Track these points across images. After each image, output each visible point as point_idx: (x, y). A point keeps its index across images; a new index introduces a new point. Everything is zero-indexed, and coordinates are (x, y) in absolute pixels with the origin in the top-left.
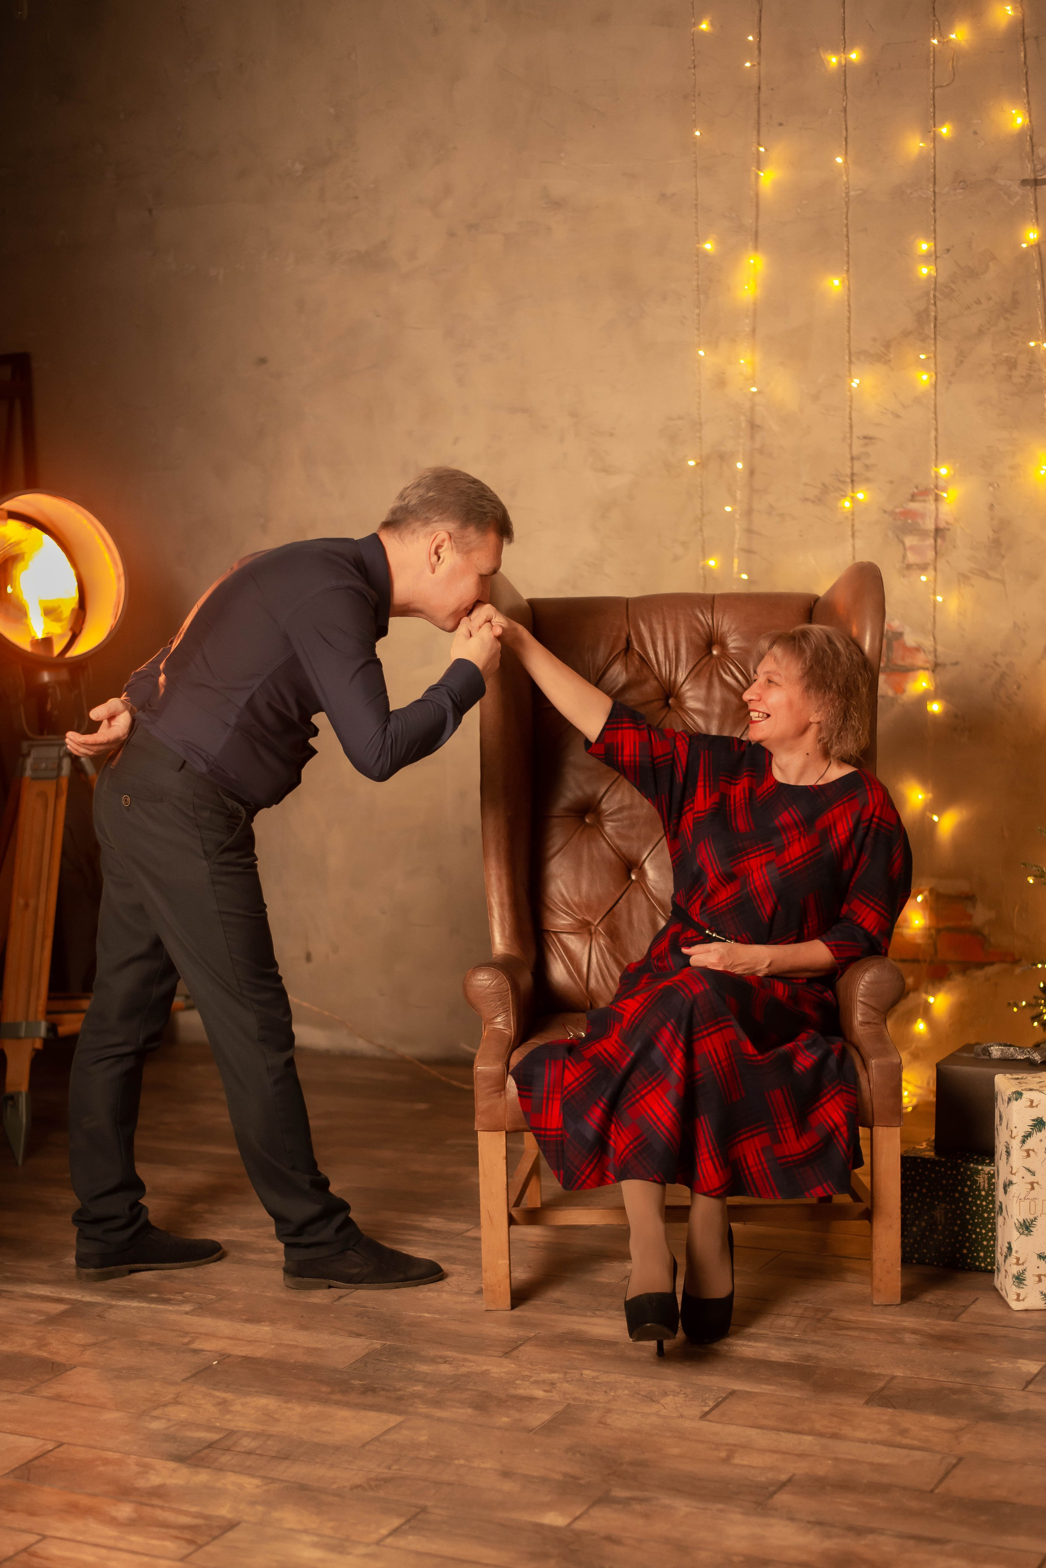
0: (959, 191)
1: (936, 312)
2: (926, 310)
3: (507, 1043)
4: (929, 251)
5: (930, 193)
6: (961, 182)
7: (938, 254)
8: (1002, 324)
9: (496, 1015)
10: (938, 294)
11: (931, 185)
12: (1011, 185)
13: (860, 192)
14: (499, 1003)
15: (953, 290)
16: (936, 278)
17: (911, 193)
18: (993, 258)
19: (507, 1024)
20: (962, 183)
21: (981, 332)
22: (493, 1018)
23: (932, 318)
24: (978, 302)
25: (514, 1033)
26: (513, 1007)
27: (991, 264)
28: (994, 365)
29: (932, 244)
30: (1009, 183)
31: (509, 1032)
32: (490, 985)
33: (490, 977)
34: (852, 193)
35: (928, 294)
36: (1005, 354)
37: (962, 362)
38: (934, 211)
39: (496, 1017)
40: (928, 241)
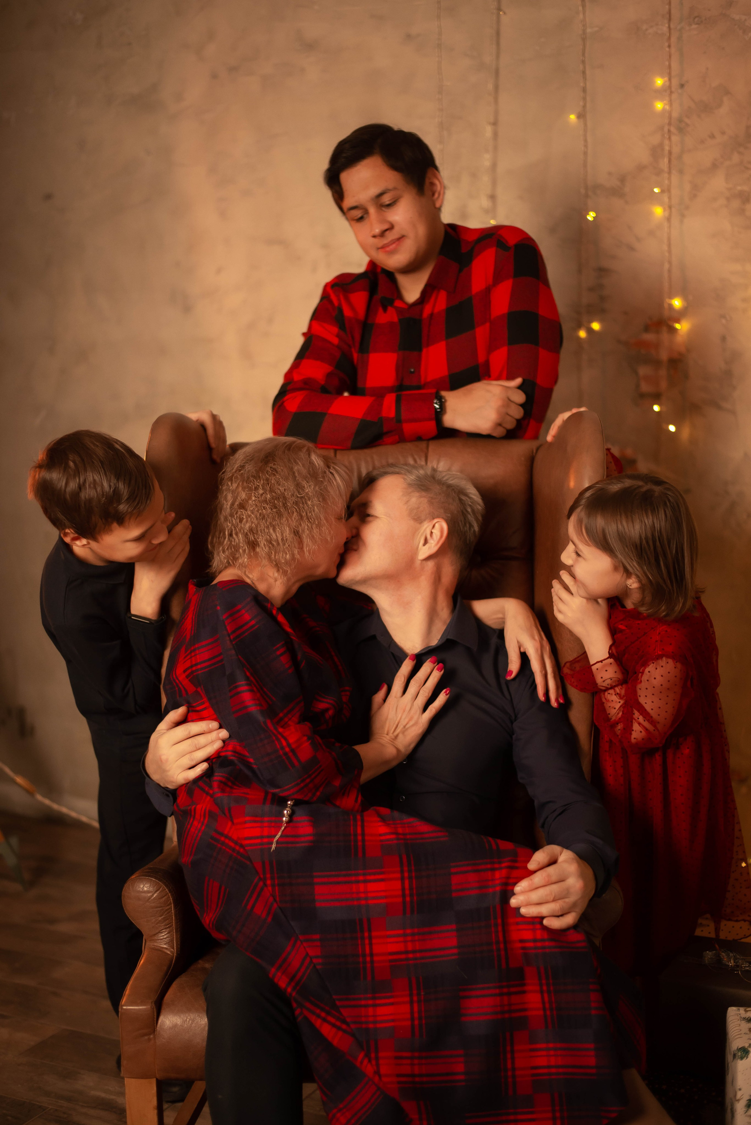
0: (694, 26)
1: (670, 146)
2: (661, 145)
3: (165, 968)
4: (664, 85)
5: (665, 29)
6: (696, 17)
7: (673, 89)
8: (736, 158)
9: (157, 931)
10: (673, 129)
11: (666, 21)
12: (745, 20)
13: (596, 29)
14: (160, 918)
15: (687, 125)
16: (670, 113)
17: (647, 30)
18: (727, 93)
19: (170, 943)
20: (696, 20)
21: (715, 166)
22: (155, 935)
23: (666, 152)
24: (712, 136)
25: (177, 953)
26: (176, 923)
27: (725, 99)
28: (728, 199)
29: (666, 79)
30: (743, 17)
31: (171, 952)
32: (149, 899)
33: (151, 889)
34: (589, 30)
35: (662, 128)
36: (739, 188)
37: (695, 196)
38: (669, 46)
39: (157, 933)
40: (662, 77)
